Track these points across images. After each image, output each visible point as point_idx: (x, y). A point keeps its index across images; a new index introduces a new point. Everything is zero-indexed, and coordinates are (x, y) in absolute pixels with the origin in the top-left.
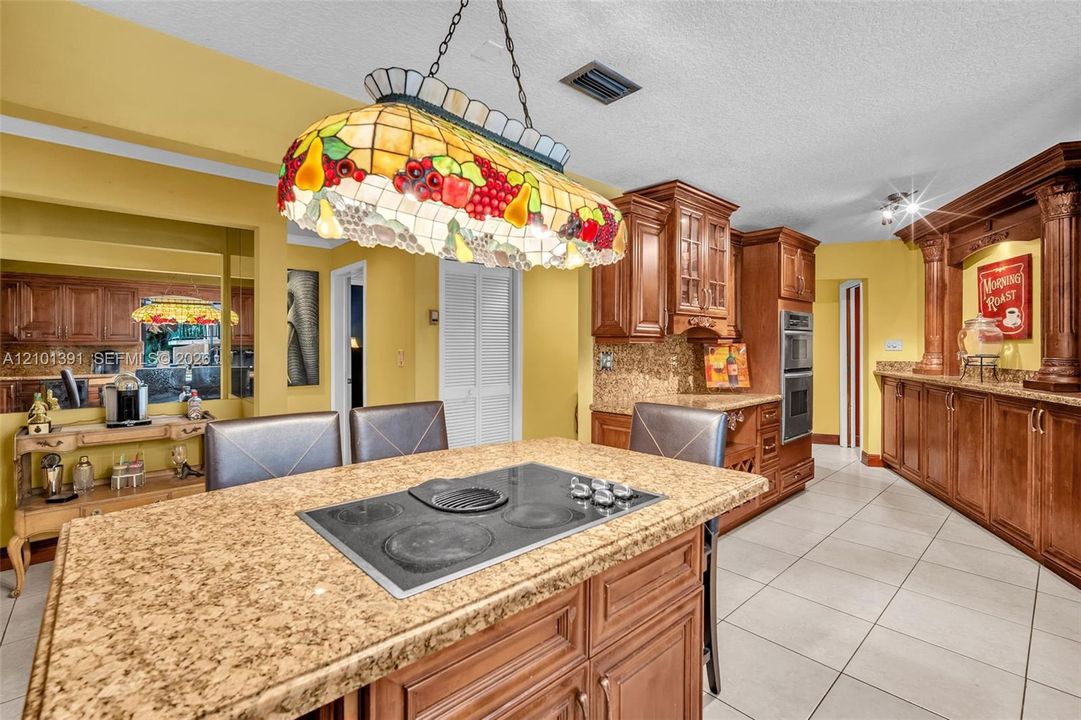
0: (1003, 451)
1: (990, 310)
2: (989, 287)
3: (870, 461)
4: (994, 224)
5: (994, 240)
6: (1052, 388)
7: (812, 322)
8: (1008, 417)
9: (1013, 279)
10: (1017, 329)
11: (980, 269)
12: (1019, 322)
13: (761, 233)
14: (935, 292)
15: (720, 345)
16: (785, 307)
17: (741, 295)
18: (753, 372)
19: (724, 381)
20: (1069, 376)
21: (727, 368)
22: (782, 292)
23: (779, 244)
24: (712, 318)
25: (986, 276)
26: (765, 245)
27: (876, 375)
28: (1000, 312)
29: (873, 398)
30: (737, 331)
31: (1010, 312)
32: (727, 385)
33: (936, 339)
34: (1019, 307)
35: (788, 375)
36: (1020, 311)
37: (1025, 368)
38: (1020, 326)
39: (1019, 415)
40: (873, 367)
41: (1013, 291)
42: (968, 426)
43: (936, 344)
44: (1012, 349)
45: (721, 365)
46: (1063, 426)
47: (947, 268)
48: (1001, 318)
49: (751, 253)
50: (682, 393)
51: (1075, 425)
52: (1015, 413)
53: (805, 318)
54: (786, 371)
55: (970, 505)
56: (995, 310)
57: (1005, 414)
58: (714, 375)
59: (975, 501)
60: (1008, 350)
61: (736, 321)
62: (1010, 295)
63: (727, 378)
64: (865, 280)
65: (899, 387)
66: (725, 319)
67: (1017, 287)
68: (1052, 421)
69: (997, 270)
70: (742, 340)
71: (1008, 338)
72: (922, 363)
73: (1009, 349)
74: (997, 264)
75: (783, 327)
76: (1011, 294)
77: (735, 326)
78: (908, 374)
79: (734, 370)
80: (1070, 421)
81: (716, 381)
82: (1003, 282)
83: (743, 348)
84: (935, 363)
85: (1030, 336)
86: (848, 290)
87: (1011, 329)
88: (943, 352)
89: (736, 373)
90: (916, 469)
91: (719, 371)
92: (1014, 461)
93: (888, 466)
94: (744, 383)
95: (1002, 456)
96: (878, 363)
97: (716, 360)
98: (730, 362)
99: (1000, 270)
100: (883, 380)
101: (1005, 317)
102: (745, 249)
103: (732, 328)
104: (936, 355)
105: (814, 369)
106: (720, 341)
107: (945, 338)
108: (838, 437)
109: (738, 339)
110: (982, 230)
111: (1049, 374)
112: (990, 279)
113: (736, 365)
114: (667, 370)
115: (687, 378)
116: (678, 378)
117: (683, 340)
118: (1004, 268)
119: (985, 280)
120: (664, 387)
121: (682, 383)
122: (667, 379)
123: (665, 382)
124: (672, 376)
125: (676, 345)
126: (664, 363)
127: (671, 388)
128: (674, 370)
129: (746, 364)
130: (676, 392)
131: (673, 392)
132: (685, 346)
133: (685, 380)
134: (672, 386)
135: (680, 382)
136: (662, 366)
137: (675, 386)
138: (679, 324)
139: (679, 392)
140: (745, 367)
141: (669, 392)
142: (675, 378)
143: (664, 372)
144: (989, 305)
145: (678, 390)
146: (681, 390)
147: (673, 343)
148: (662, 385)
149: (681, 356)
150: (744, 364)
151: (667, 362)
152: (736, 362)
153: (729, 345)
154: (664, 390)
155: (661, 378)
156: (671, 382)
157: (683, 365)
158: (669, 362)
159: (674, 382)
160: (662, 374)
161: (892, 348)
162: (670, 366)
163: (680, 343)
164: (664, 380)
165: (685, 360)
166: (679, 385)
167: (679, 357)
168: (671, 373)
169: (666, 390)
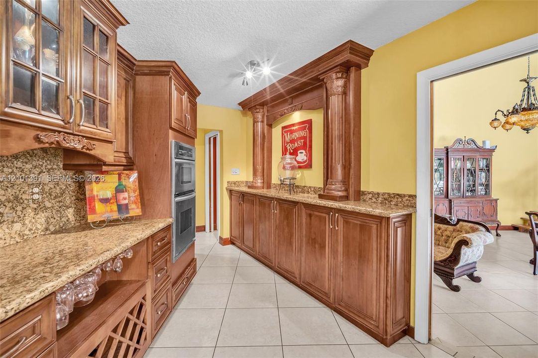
0: (309, 240)
1: (289, 151)
2: (288, 139)
3: (224, 242)
4: (293, 101)
5: (294, 110)
6: (338, 199)
7: (195, 154)
8: (312, 218)
9: (302, 133)
10: (304, 162)
11: (283, 128)
12: (305, 158)
13: (153, 64)
14: (259, 141)
15: (107, 172)
16: (175, 138)
17: (133, 122)
18: (146, 197)
19: (112, 211)
20: (343, 191)
21: (115, 197)
22: (173, 124)
23: (170, 78)
24: (87, 138)
25: (286, 132)
26: (158, 77)
27: (227, 189)
28: (294, 153)
29: (225, 204)
30: (128, 158)
31: (300, 153)
32: (115, 216)
33: (259, 167)
34: (305, 150)
35: (179, 199)
36: (306, 152)
37: (308, 185)
38: (306, 161)
39: (320, 217)
40: (225, 185)
41: (302, 141)
42: (285, 223)
43: (260, 171)
45: (109, 194)
46: (351, 225)
47: (266, 126)
48: (295, 156)
49: (144, 83)
50: (55, 232)
51: (360, 224)
52: (317, 216)
53: (190, 150)
54: (177, 195)
55: (287, 271)
56: (292, 151)
57: (310, 216)
58: (99, 207)
59: (290, 269)
60: (299, 174)
61: (127, 148)
63: (115, 207)
64: (221, 132)
65: (241, 198)
66: (111, 142)
67: (304, 138)
68: (342, 221)
69: (293, 128)
70: (135, 167)
71: (300, 167)
72: (253, 182)
74: (293, 125)
75: (173, 156)
76: (301, 142)
77: (126, 153)
78: (245, 189)
79: (125, 199)
80: (356, 222)
81: (102, 212)
82: (296, 135)
83: (134, 176)
84: (259, 182)
85: (311, 167)
86: (210, 138)
87: (301, 163)
88: (263, 176)
89: (126, 202)
90: (252, 246)
91: (105, 201)
92: (317, 246)
93: (233, 244)
94: (135, 210)
95: (308, 243)
96: (228, 182)
97: (102, 189)
98: (119, 190)
99: (294, 128)
100: (231, 192)
101: (297, 155)
102: (138, 78)
103: (122, 155)
104: (259, 178)
105: (197, 190)
106: (104, 168)
107: (265, 168)
108: (204, 227)
109: (130, 166)
110: (287, 104)
111: (332, 190)
112: (289, 133)
113: (127, 193)
114: (19, 208)
115: (63, 212)
116: (46, 214)
117: (55, 167)
118: (297, 127)
119: (286, 134)
120: (13, 232)
121: (52, 220)
122: (21, 219)
123: (15, 225)
124: (32, 214)
125: (40, 173)
126: (11, 198)
127: (30, 230)
128: (35, 206)
129: (138, 191)
130: (42, 233)
131: (34, 235)
132: (59, 173)
133: (59, 215)
134: (31, 227)
135: (48, 219)
136: (6, 204)
137: (39, 226)
138: (9, 139)
139: (48, 232)
140: (136, 194)
141: (25, 237)
142: (38, 216)
143: (11, 211)
144: (288, 148)
145: (47, 229)
146: (52, 228)
147: (34, 171)
148: (7, 230)
149: (52, 187)
150: (136, 191)
151: (20, 196)
152: (126, 190)
153: (117, 172)
154: (12, 237)
155: (4, 221)
156: (30, 222)
157: (56, 197)
158: (24, 197)
159: (36, 221)
160: (5, 215)
161: (235, 173)
162: (26, 202)
163: (49, 171)
164: (13, 222)
165: (58, 191)
166: (48, 223)
167: (47, 188)
168: (30, 211)
169: (16, 236)
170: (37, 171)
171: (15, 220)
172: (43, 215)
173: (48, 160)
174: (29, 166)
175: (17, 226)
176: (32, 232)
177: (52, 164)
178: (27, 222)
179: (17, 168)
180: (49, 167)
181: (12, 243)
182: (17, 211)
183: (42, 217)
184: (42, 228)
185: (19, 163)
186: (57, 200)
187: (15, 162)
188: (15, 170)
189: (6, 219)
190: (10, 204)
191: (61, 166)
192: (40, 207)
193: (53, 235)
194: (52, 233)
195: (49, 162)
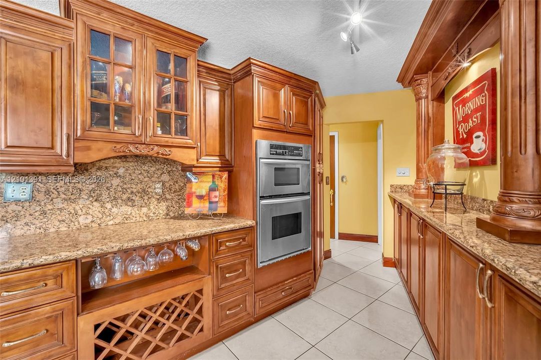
1: (461, 137)
2: (460, 116)
3: (387, 262)
9: (479, 101)
10: (482, 154)
11: (455, 99)
12: (484, 147)
13: (240, 68)
16: (264, 137)
19: (204, 207)
21: (208, 195)
22: (255, 121)
24: (163, 146)
25: (458, 104)
26: (245, 79)
27: (390, 196)
28: (469, 139)
30: (224, 160)
31: (476, 137)
32: (207, 211)
33: (424, 167)
34: (483, 131)
35: (266, 201)
36: (485, 135)
38: (485, 151)
40: (388, 190)
41: (479, 114)
43: (424, 171)
44: (479, 176)
45: (204, 192)
47: (431, 104)
48: (468, 145)
49: (238, 88)
50: (174, 218)
53: (299, 149)
54: (263, 198)
56: (465, 136)
58: (195, 202)
61: (222, 151)
62: (475, 120)
63: (207, 204)
65: (399, 208)
66: (192, 147)
67: (482, 108)
70: (225, 169)
71: (473, 164)
72: (414, 186)
73: (476, 176)
74: (465, 90)
75: (259, 156)
76: (477, 118)
79: (216, 197)
81: (196, 206)
82: (471, 105)
83: (226, 176)
84: (422, 188)
85: (494, 162)
87: (476, 155)
89: (217, 200)
91: (200, 197)
93: (396, 267)
94: (222, 208)
96: (391, 186)
97: (198, 187)
98: (212, 190)
99: (467, 95)
100: (394, 200)
101: (472, 143)
104: (422, 181)
106: (195, 170)
109: (222, 168)
112: (461, 106)
113: (218, 192)
114: (146, 198)
115: (181, 204)
116: (167, 204)
117: (174, 169)
118: (470, 92)
119: (457, 108)
120: (142, 213)
121: (172, 208)
122: (147, 205)
123: (143, 208)
124: (156, 203)
125: (162, 174)
126: (140, 190)
127: (154, 213)
128: (158, 197)
129: (227, 190)
130: (163, 217)
131: (158, 218)
132: (178, 174)
133: (178, 205)
134: (155, 212)
135: (169, 208)
136: (137, 194)
137: (161, 212)
138: (90, 151)
139: (168, 217)
140: (225, 194)
141: (150, 218)
142: (160, 204)
143: (140, 199)
144: (460, 132)
145: (167, 215)
146: (172, 214)
147: (157, 172)
148: (137, 212)
149: (172, 184)
150: (225, 191)
151: (147, 190)
152: (218, 189)
153: (211, 173)
154: (140, 217)
155: (135, 205)
156: (154, 208)
157: (175, 192)
158: (149, 190)
159: (159, 208)
160: (136, 201)
161: (401, 174)
162: (151, 193)
163: (169, 172)
164: (141, 206)
165: (177, 187)
166: (168, 210)
167: (167, 185)
168: (154, 200)
169: (144, 216)
170: (159, 173)
171: (143, 205)
172: (164, 204)
173: (168, 164)
174: (153, 169)
175: (145, 210)
176: (156, 215)
177: (172, 167)
178: (151, 207)
179: (144, 170)
180: (170, 169)
181: (140, 220)
182: (144, 199)
183: (163, 206)
184: (164, 214)
185: (146, 167)
186: (177, 194)
187: (143, 166)
188: (143, 171)
189: (137, 204)
190: (140, 195)
191: (180, 169)
192: (162, 198)
193: (172, 220)
194: (171, 218)
195: (169, 166)
